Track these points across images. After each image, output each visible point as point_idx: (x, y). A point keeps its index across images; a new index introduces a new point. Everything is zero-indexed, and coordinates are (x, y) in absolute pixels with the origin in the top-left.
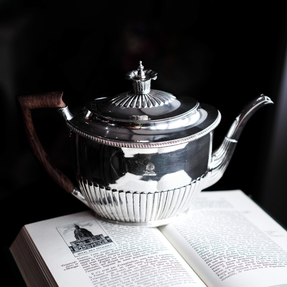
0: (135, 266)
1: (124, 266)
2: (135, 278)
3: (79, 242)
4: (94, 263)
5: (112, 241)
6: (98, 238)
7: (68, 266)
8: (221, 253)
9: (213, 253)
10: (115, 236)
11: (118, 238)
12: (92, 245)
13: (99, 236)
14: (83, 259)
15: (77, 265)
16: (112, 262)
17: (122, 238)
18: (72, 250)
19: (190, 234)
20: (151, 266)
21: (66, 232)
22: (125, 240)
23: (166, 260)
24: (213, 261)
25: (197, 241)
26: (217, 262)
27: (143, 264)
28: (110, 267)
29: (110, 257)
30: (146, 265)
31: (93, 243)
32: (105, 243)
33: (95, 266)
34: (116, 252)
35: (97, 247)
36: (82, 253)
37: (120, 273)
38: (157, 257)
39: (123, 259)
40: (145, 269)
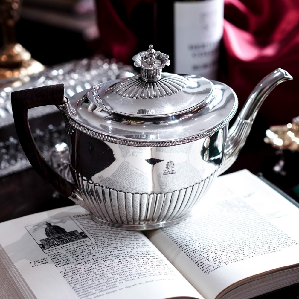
0: (111, 259)
1: (99, 260)
2: (110, 270)
3: (50, 239)
4: (66, 258)
5: (88, 237)
6: (71, 234)
7: (36, 263)
8: (209, 248)
9: (200, 249)
10: (91, 232)
11: (94, 234)
12: (65, 241)
13: (73, 232)
14: (54, 255)
15: (47, 261)
16: (86, 256)
17: (99, 234)
18: (42, 247)
19: (176, 234)
20: (130, 259)
21: (36, 231)
22: (103, 236)
23: (147, 255)
24: (199, 257)
25: (184, 239)
26: (202, 258)
27: (121, 257)
28: (83, 261)
29: (84, 252)
30: (123, 258)
31: (66, 239)
32: (80, 239)
33: (66, 261)
34: (92, 246)
35: (70, 243)
36: (53, 250)
37: (94, 266)
38: (137, 252)
39: (98, 253)
40: (123, 262)
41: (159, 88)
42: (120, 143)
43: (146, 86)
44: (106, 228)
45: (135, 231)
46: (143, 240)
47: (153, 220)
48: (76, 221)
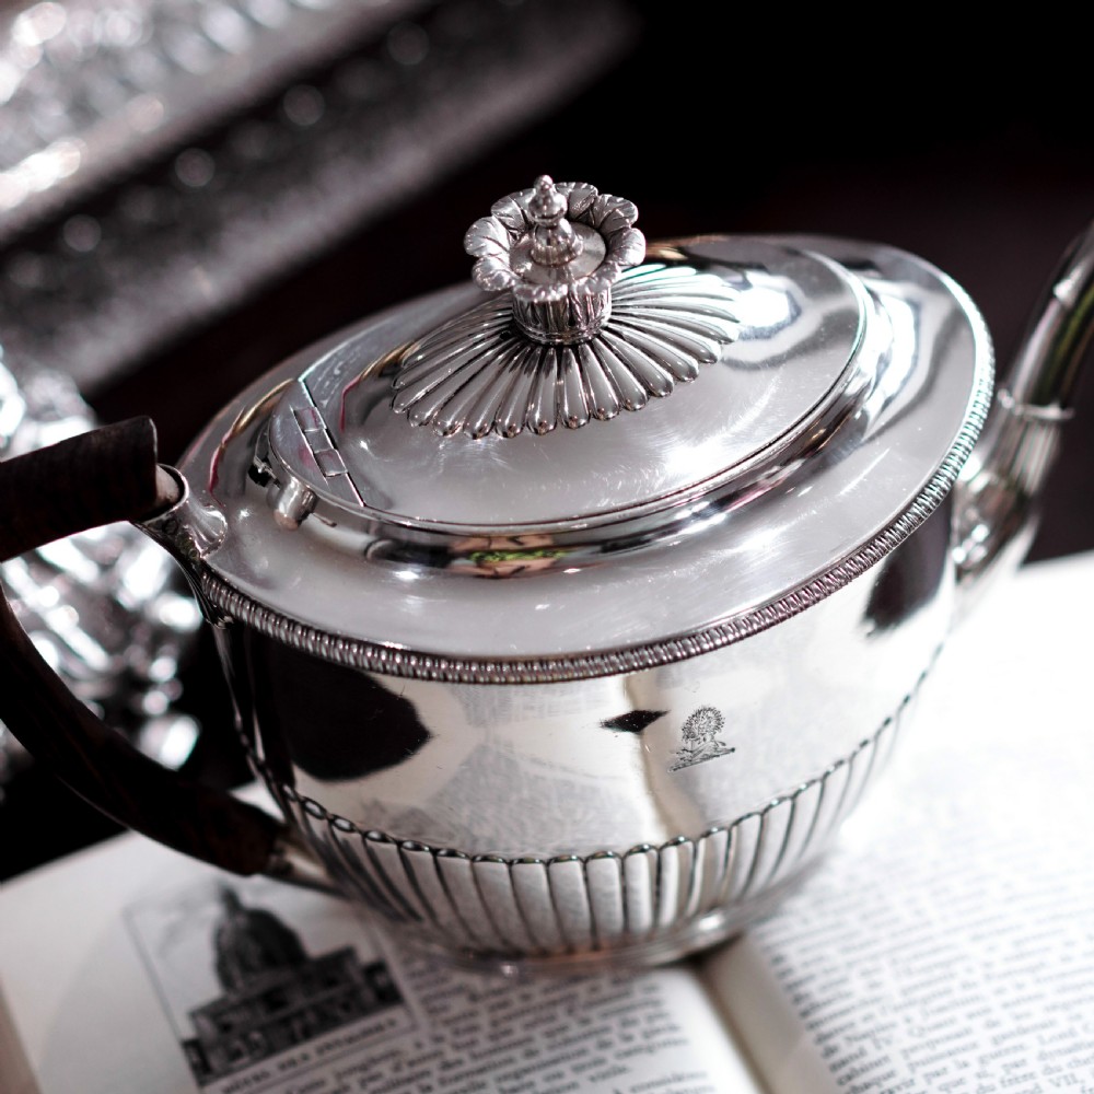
5: (401, 999)
6: (327, 976)
41: (609, 370)
42: (450, 677)
43: (543, 365)
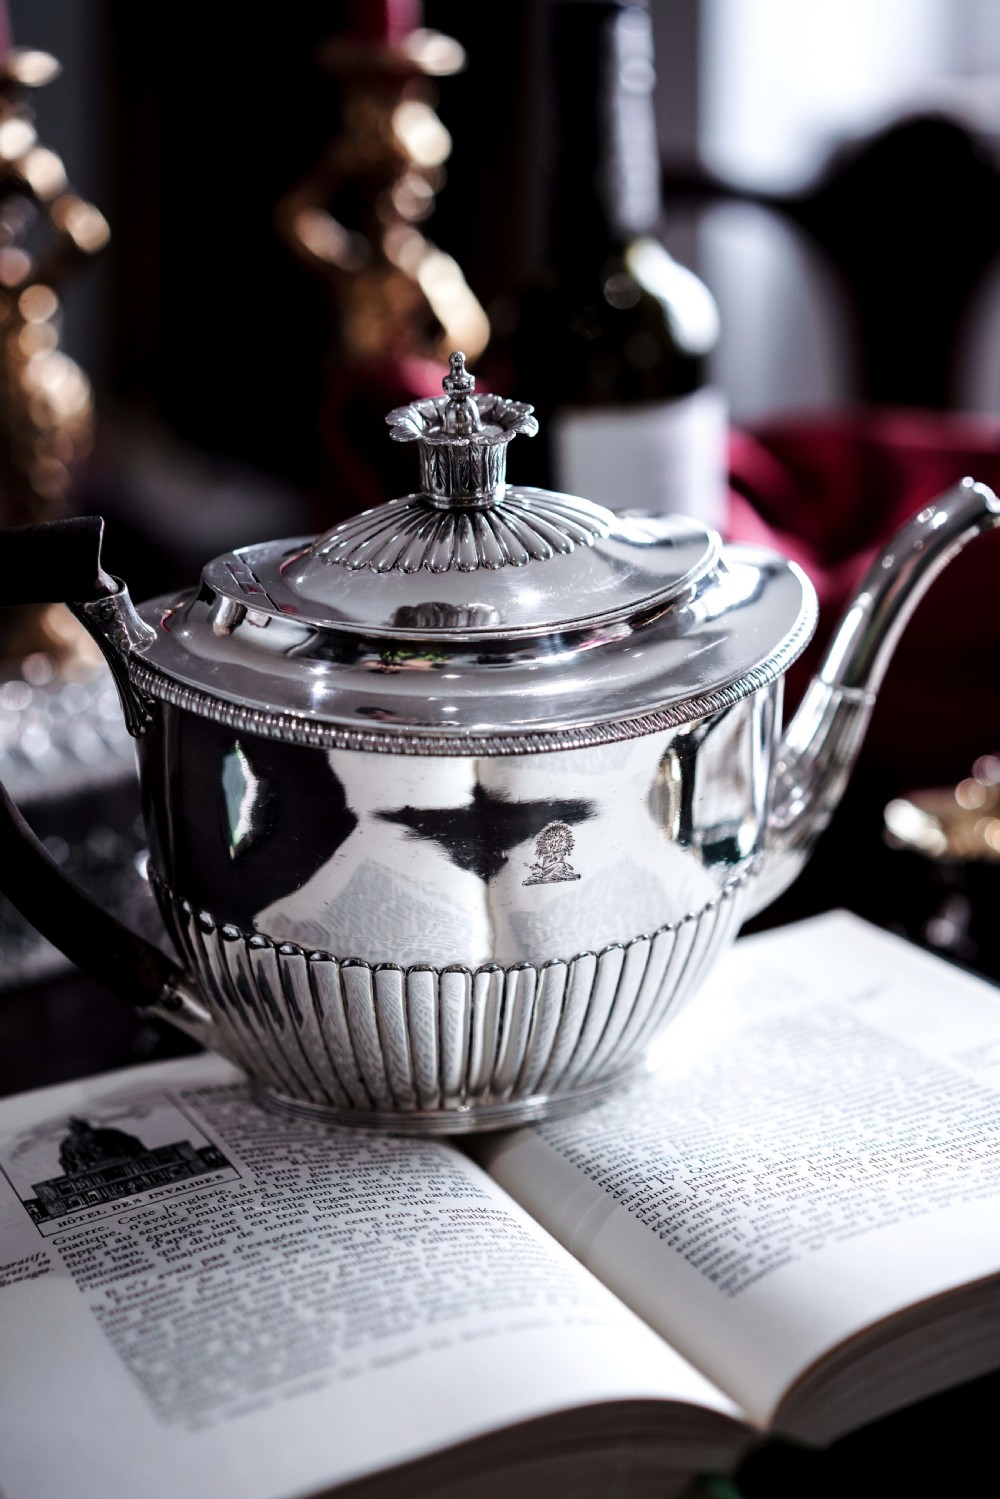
0: (316, 1246)
1: (265, 1250)
2: (308, 1291)
3: (77, 1180)
4: (127, 1252)
8: (731, 1185)
9: (693, 1193)
10: (247, 1145)
11: (258, 1152)
12: (132, 1185)
13: (170, 1149)
14: (77, 1241)
15: (44, 1267)
16: (213, 1240)
17: (275, 1150)
18: (36, 1210)
19: (594, 1140)
20: (395, 1244)
21: (22, 1152)
22: (291, 1159)
23: (472, 1227)
24: (692, 1222)
25: (624, 1159)
26: (707, 1226)
27: (358, 1238)
28: (196, 1261)
29: (207, 1221)
30: (367, 1240)
31: (138, 1178)
32: (194, 1174)
33: (127, 1261)
34: (240, 1199)
35: (152, 1192)
36: (78, 1222)
37: (239, 1278)
38: (427, 1216)
39: (264, 1225)
40: (365, 1256)
43: (442, 530)
44: (307, 1129)
45: (425, 1137)
46: (456, 1169)
47: (495, 1089)
48: (193, 1112)
